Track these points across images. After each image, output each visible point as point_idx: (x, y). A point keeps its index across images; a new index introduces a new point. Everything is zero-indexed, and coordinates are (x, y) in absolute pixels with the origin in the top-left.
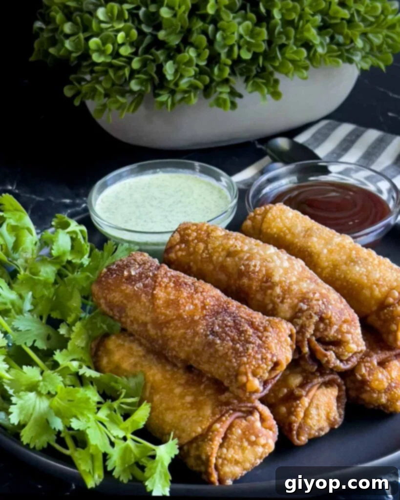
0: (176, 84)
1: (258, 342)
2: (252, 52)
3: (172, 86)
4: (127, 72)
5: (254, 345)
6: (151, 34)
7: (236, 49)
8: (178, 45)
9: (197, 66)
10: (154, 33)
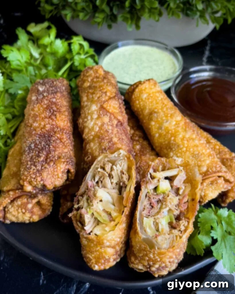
1: (39, 168)
5: (35, 168)
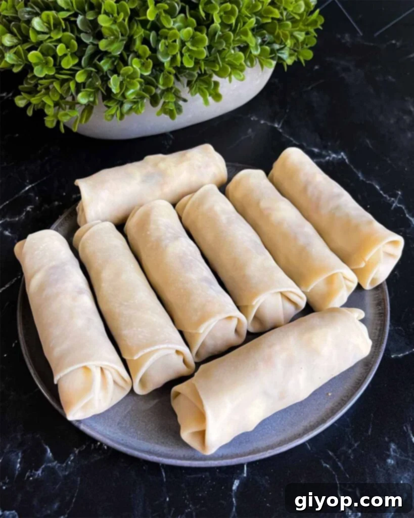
0: (124, 96)
2: (194, 59)
3: (119, 97)
4: (72, 85)
6: (92, 43)
7: (179, 57)
8: (121, 55)
9: (142, 76)
10: (95, 42)
